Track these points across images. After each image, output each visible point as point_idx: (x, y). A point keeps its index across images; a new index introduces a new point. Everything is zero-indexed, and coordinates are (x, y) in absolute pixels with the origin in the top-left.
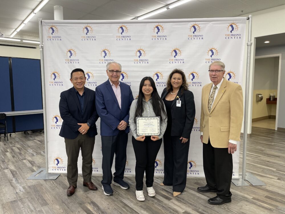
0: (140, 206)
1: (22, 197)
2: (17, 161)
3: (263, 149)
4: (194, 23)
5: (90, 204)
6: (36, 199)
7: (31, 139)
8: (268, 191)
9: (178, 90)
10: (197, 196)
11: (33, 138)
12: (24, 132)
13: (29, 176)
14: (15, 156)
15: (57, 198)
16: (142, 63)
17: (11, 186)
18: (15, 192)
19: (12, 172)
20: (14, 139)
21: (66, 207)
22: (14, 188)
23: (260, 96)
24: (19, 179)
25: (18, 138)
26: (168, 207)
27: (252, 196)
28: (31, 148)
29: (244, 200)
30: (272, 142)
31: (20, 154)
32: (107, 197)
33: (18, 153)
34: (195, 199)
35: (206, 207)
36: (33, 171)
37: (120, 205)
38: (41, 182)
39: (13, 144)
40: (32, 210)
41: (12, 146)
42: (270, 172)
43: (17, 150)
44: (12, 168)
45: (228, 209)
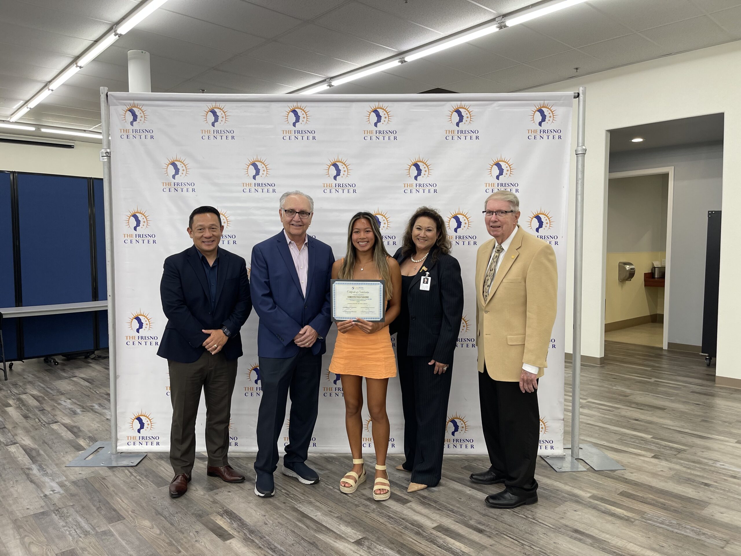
0: (337, 517)
1: (60, 505)
2: (37, 427)
3: (628, 391)
4: (459, 103)
5: (222, 516)
6: (93, 508)
7: (64, 374)
8: (626, 481)
9: (426, 253)
10: (468, 495)
11: (70, 374)
12: (44, 360)
13: (70, 459)
14: (30, 415)
15: (144, 504)
16: (340, 191)
17: (28, 481)
18: (42, 495)
19: (28, 451)
20: (19, 374)
21: (167, 523)
22: (38, 486)
23: (628, 267)
24: (48, 467)
25: (29, 372)
26: (400, 518)
27: (589, 492)
28: (68, 396)
29: (571, 500)
30: (650, 377)
31: (42, 410)
32: (262, 500)
33: (37, 407)
34: (462, 500)
35: (484, 515)
36: (79, 448)
37: (291, 516)
38: (101, 472)
39: (20, 386)
40: (86, 531)
41: (18, 392)
42: (637, 441)
43: (33, 403)
44: (27, 442)
45: (534, 519)
